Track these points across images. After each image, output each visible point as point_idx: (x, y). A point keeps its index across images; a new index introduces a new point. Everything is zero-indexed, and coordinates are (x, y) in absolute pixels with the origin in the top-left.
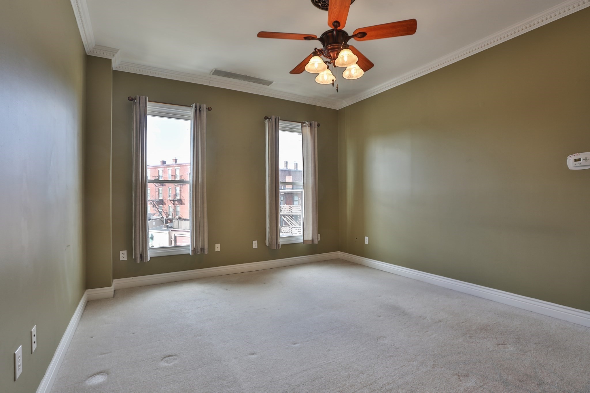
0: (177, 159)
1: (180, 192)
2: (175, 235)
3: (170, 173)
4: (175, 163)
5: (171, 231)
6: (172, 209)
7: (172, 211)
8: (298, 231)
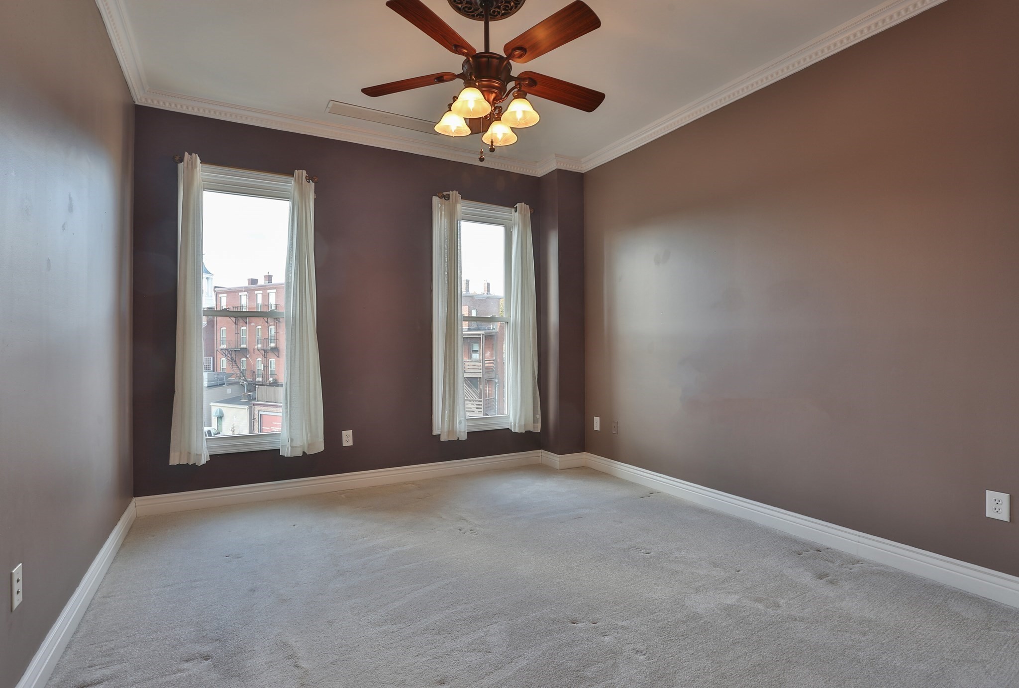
0: (271, 275)
1: (275, 336)
2: (260, 413)
3: (260, 300)
4: (269, 283)
5: (253, 405)
6: (262, 365)
7: (262, 369)
8: (477, 408)
